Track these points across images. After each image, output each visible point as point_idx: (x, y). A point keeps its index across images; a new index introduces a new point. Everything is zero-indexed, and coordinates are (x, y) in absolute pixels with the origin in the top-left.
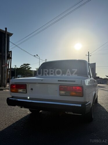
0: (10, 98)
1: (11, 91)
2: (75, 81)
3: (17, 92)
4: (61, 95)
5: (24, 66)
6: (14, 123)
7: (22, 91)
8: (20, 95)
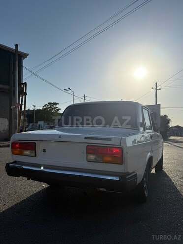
0: (11, 163)
1: (13, 153)
2: (110, 140)
3: (21, 154)
4: (88, 161)
5: (49, 106)
6: (18, 204)
7: (29, 154)
8: (26, 159)
